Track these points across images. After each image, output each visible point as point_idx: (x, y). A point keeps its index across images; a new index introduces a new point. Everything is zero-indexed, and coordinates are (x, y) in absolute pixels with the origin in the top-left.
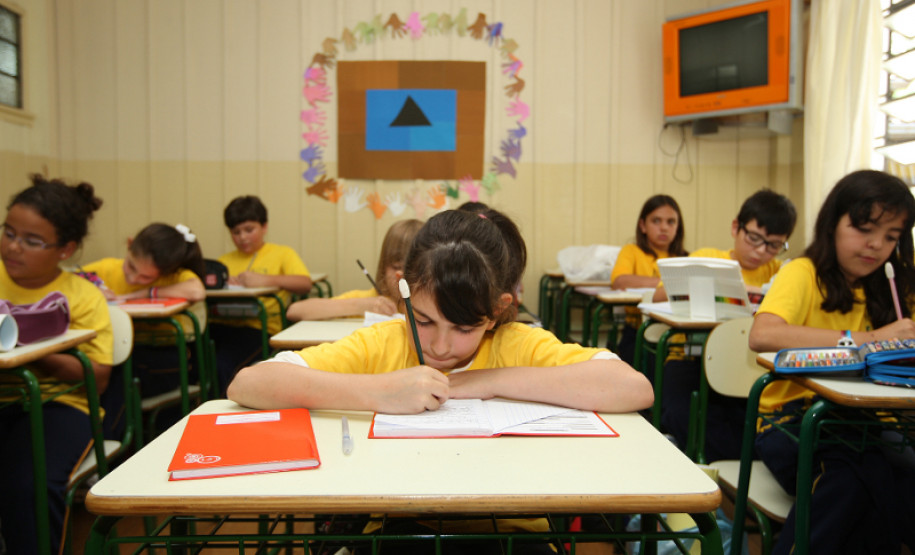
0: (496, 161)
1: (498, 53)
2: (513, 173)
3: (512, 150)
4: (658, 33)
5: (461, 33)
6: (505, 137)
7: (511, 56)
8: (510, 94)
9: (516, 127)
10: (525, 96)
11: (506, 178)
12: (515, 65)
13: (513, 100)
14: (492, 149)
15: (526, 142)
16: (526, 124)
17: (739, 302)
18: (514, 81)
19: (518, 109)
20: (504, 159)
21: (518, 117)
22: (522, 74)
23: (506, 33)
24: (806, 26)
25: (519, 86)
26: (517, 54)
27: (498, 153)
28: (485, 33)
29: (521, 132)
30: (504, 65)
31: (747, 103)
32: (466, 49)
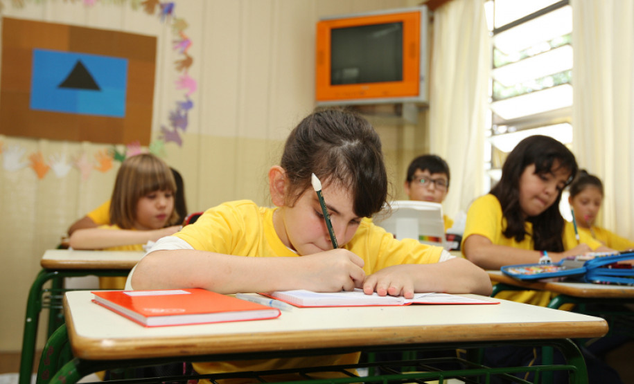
0: (164, 130)
1: (169, 30)
2: (179, 142)
3: (179, 120)
4: (312, 29)
5: (134, 6)
6: (174, 108)
7: (181, 34)
8: (179, 69)
9: (184, 100)
10: (193, 72)
11: (172, 146)
12: (184, 43)
13: (182, 74)
14: (161, 116)
15: (192, 114)
16: (194, 98)
17: (437, 240)
18: (183, 57)
19: (186, 83)
20: (171, 129)
21: (186, 91)
22: (192, 52)
23: (178, 12)
24: (431, 35)
25: (187, 62)
26: (188, 33)
27: (166, 123)
28: (158, 10)
29: (188, 105)
30: (175, 42)
31: (386, 94)
32: (138, 22)
